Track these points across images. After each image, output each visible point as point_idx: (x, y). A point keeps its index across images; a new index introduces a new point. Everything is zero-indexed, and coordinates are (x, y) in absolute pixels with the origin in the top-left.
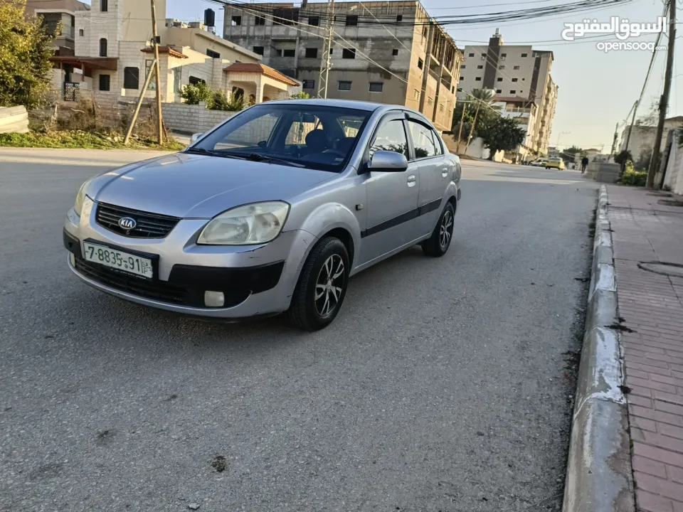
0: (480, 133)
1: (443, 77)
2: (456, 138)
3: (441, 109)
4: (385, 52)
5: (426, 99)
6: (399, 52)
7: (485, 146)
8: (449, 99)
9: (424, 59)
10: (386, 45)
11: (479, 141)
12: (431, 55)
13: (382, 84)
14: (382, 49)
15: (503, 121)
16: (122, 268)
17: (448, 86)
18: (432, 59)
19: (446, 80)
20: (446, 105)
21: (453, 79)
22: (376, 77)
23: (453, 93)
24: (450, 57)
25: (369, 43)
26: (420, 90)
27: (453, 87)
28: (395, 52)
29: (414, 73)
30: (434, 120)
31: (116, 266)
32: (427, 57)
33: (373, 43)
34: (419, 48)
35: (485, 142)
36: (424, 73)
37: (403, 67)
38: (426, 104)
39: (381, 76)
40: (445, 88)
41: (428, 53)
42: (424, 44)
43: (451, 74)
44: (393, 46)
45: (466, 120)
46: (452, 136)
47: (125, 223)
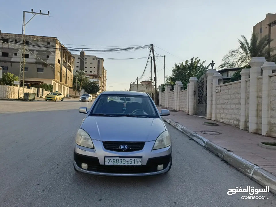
0: (83, 88)
1: (68, 66)
2: (74, 90)
3: (69, 79)
4: (43, 56)
5: (63, 75)
6: (50, 57)
7: (86, 92)
8: (71, 75)
9: (60, 59)
10: (43, 53)
11: (83, 90)
12: (63, 58)
13: (43, 69)
14: (41, 55)
15: (91, 83)
16: (126, 164)
17: (70, 70)
18: (63, 60)
19: (69, 68)
20: (70, 77)
21: (72, 67)
22: (40, 66)
23: (72, 72)
24: (70, 59)
25: (35, 52)
26: (60, 72)
27: (72, 70)
28: (48, 57)
29: (57, 65)
30: (66, 83)
31: (122, 164)
32: (61, 59)
33: (37, 52)
34: (58, 55)
35: (85, 91)
36: (61, 65)
37: (52, 63)
38: (63, 77)
39: (42, 66)
40: (69, 71)
41: (61, 57)
42: (60, 54)
43: (71, 65)
44: (47, 54)
45: (78, 83)
46: (73, 89)
47: (123, 147)
